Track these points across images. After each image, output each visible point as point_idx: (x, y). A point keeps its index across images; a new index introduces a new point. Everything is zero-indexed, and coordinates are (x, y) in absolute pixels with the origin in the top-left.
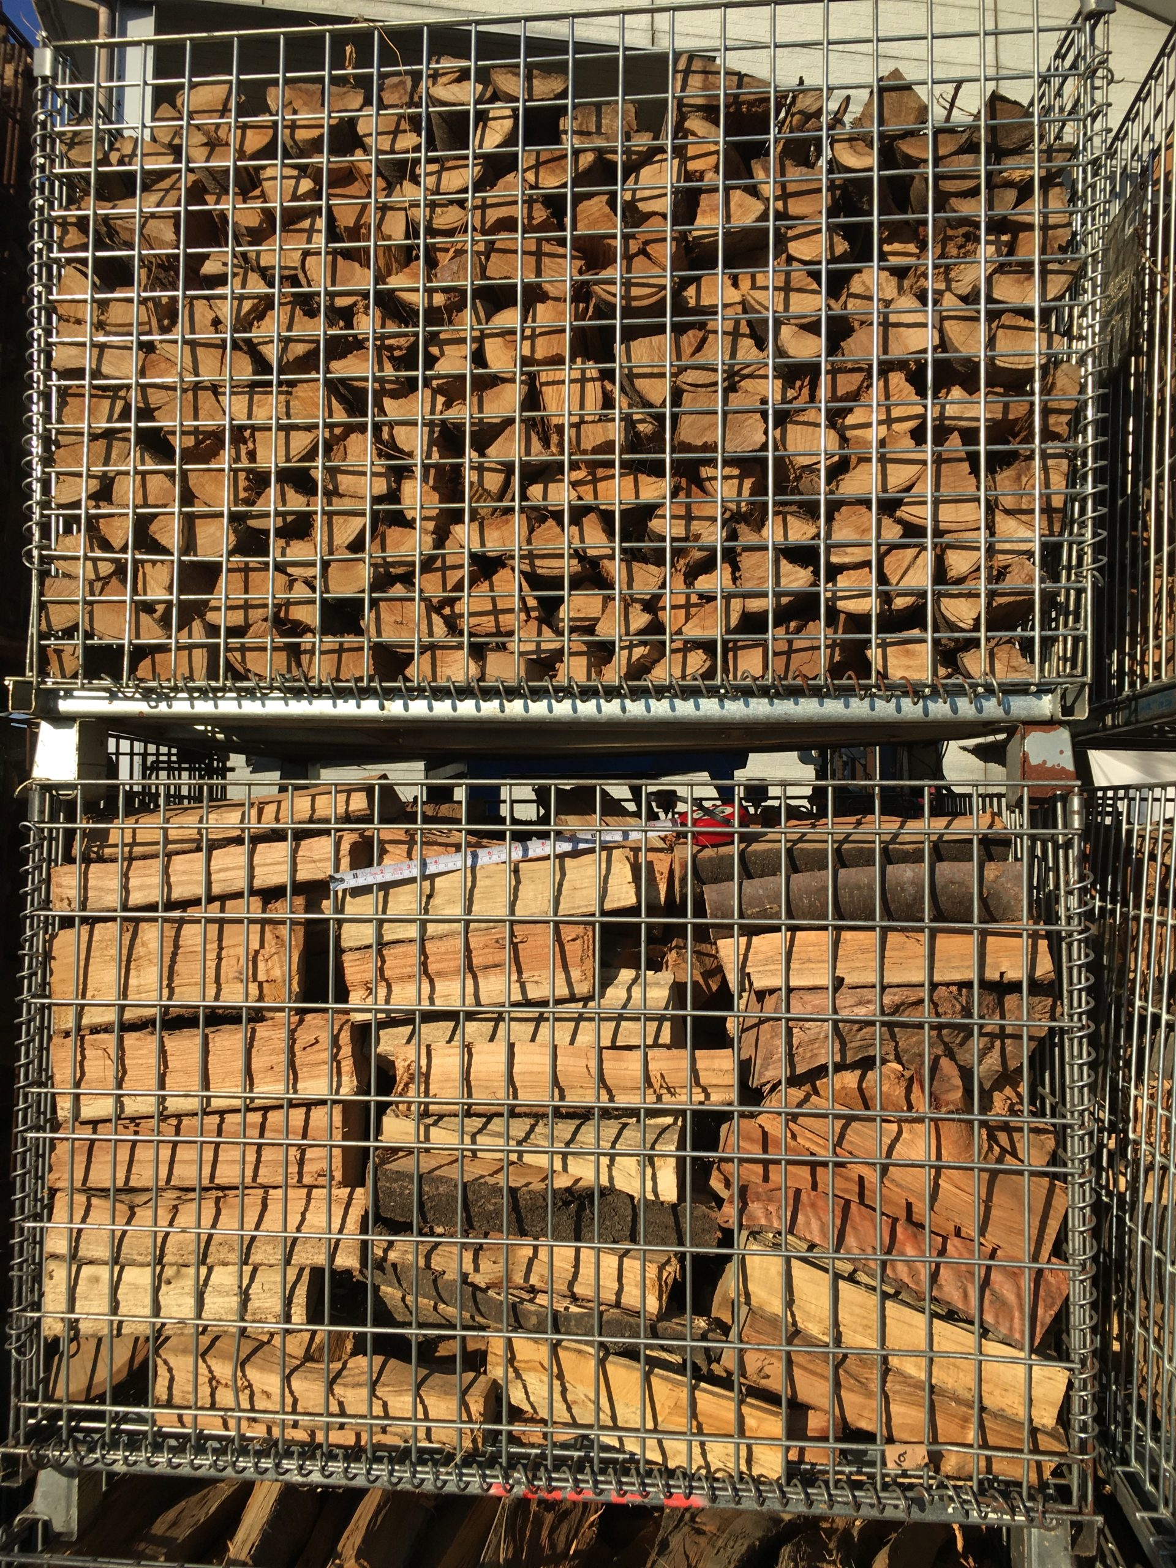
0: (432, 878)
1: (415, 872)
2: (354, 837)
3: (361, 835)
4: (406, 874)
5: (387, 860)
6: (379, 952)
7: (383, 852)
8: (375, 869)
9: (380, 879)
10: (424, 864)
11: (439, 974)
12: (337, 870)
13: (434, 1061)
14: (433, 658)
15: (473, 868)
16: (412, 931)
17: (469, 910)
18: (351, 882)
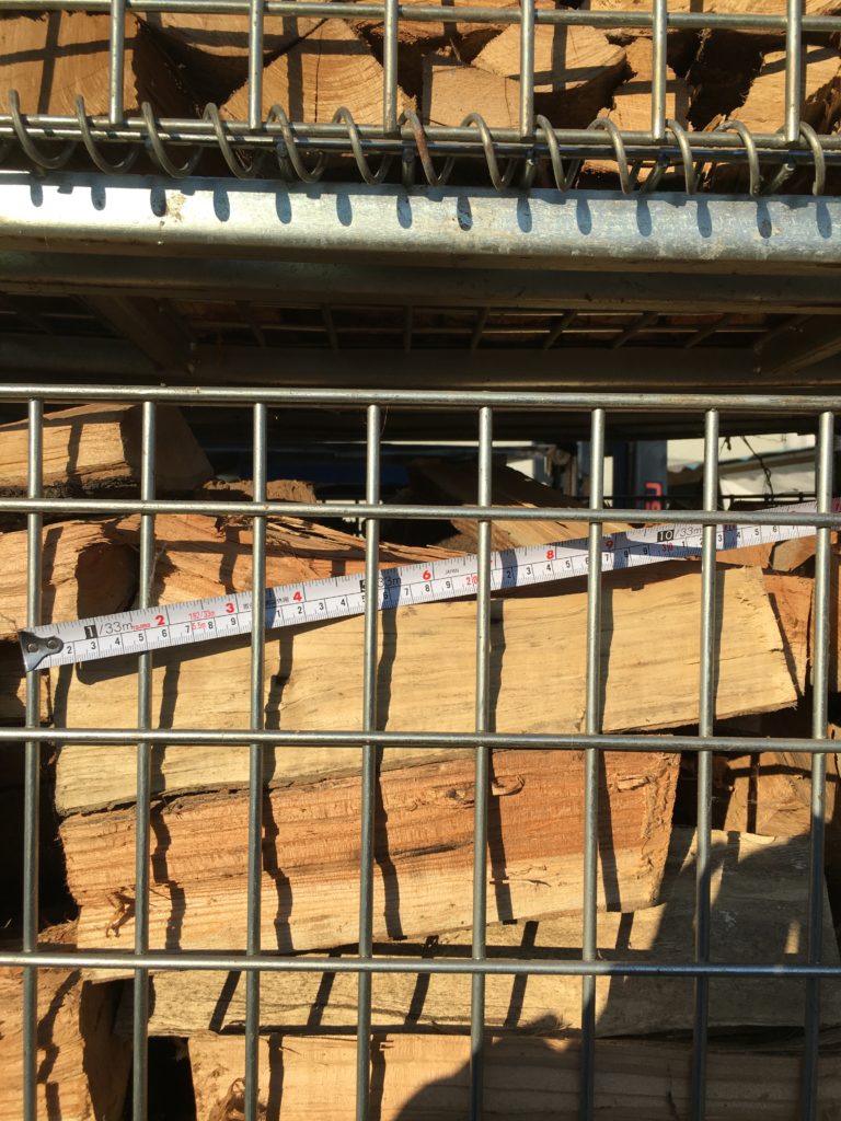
0: (286, 635)
1: (247, 622)
2: (90, 532)
3: (109, 531)
4: (224, 627)
5: (172, 590)
6: (155, 819)
7: (163, 569)
8: (143, 615)
9: (155, 640)
10: (268, 602)
11: (303, 868)
12: (44, 615)
13: (290, 1077)
14: (295, 75)
15: (390, 612)
16: (238, 768)
17: (379, 717)
18: (80, 649)
